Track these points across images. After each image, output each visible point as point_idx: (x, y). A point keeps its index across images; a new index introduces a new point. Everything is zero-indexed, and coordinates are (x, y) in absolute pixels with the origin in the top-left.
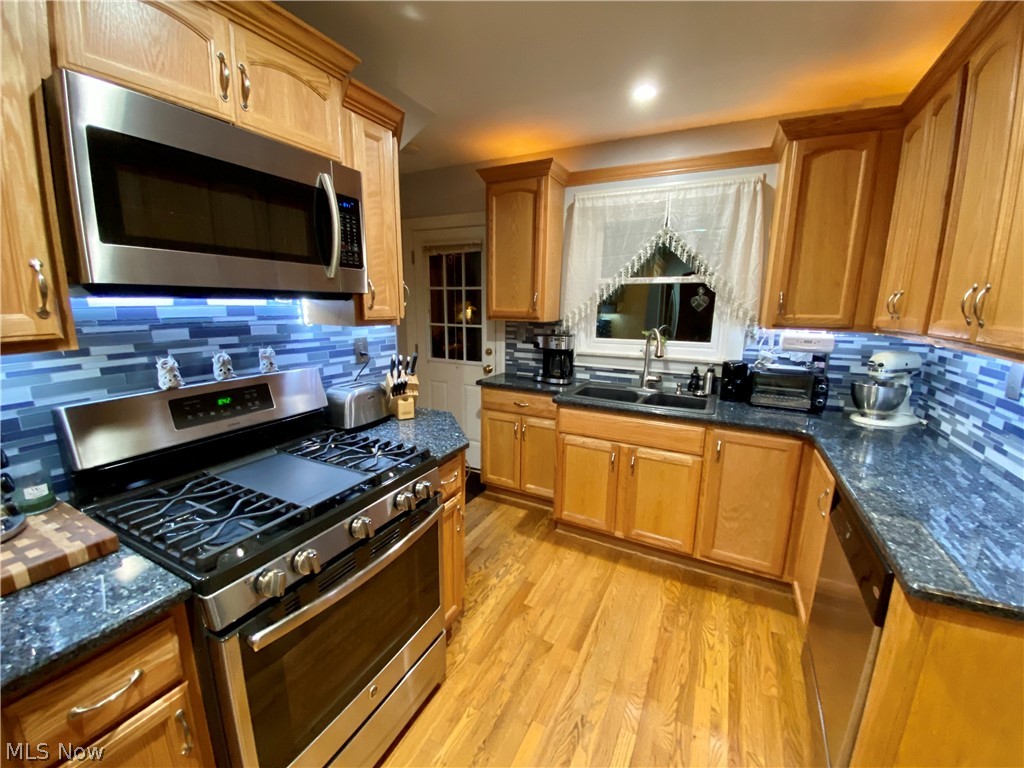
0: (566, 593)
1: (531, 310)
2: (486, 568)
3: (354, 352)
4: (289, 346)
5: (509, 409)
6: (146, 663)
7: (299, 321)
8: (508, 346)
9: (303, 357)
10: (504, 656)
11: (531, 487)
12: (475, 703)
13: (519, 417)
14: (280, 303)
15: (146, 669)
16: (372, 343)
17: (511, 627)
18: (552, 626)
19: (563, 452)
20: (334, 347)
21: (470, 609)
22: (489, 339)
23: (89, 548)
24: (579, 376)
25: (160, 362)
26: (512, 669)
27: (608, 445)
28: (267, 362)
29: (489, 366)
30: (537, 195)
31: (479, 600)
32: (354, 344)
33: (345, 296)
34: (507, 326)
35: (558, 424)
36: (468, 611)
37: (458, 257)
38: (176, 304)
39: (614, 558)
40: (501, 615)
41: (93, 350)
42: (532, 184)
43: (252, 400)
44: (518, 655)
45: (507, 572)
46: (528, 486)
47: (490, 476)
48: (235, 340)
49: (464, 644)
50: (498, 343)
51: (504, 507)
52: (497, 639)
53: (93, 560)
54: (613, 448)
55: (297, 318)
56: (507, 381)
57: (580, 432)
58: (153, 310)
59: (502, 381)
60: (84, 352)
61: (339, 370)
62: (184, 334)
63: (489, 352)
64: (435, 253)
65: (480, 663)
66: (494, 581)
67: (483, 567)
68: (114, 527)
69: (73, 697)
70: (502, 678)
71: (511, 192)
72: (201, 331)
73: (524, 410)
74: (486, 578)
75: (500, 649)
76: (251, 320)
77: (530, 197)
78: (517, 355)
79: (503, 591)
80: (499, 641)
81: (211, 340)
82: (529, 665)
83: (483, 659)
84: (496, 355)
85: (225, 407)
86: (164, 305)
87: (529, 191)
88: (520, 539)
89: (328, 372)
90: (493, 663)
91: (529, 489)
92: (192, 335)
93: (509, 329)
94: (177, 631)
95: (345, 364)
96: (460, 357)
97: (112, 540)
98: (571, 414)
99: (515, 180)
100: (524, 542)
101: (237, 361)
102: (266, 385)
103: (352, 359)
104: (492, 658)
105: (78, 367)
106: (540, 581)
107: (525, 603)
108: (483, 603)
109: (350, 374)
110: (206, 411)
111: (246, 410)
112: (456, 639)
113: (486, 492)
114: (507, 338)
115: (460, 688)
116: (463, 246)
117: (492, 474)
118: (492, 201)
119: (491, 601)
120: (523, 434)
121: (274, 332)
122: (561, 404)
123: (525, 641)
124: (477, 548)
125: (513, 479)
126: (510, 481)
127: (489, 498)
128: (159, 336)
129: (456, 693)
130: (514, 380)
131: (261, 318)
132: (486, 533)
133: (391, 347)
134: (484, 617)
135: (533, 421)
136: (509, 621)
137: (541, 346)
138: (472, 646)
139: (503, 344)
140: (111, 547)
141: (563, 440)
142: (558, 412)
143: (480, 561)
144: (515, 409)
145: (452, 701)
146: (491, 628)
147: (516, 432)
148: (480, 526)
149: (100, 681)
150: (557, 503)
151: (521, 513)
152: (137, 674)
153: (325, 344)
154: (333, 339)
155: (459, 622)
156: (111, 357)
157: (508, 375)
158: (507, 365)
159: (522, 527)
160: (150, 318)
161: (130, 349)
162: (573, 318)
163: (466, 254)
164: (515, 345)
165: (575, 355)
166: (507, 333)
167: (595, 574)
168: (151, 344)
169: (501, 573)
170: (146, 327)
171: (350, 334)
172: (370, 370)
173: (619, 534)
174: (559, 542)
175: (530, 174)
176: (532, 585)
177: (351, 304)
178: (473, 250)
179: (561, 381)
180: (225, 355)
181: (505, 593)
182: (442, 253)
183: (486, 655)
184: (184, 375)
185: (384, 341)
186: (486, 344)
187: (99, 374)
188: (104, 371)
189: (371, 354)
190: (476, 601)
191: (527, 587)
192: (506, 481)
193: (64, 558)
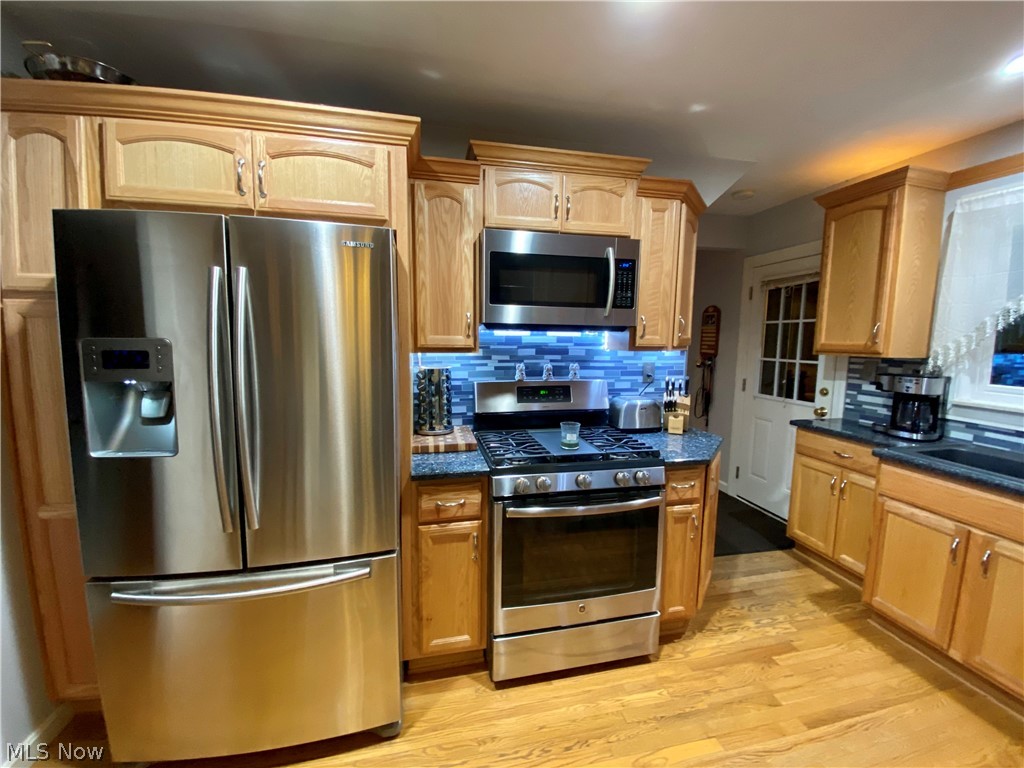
0: (833, 678)
1: (869, 343)
2: (750, 610)
3: (641, 373)
4: (592, 364)
5: (827, 458)
6: (468, 498)
7: (602, 348)
8: (850, 387)
9: (601, 373)
10: (721, 680)
11: (847, 559)
12: (671, 690)
13: (839, 470)
14: (588, 334)
15: (467, 501)
16: (659, 368)
17: (745, 665)
18: (792, 692)
19: (882, 520)
20: (626, 368)
21: (711, 630)
22: (826, 378)
23: (467, 445)
24: (954, 434)
25: (517, 365)
26: (721, 694)
27: (950, 525)
28: (575, 372)
29: (822, 409)
30: (887, 211)
31: (725, 629)
32: (643, 367)
33: (621, 329)
34: (850, 363)
35: (878, 482)
36: (708, 630)
37: (799, 289)
38: (531, 335)
39: (942, 684)
40: (739, 652)
41: (494, 357)
42: (882, 200)
43: (559, 395)
44: (736, 688)
45: (772, 625)
46: (844, 556)
47: (798, 532)
48: (558, 357)
49: (688, 649)
50: (837, 382)
51: (809, 572)
52: (723, 665)
53: (466, 451)
54: (958, 533)
55: (601, 345)
56: (843, 428)
57: (911, 500)
58: (520, 338)
59: (838, 428)
60: (490, 358)
61: (627, 385)
62: (532, 352)
63: (824, 393)
64: (772, 287)
65: (694, 670)
66: (750, 624)
67: (746, 608)
68: (478, 440)
69: (439, 497)
70: (707, 692)
71: (854, 212)
72: (542, 350)
73: (847, 463)
74: (743, 617)
75: (720, 673)
76: (570, 346)
77: (879, 214)
78: (861, 398)
79: (755, 636)
80: (723, 668)
81: (546, 357)
82: (741, 702)
83: (700, 669)
84: (833, 398)
85: (544, 396)
86: (525, 335)
87: (878, 208)
88: (810, 606)
89: (618, 386)
90: (707, 678)
91: (844, 560)
92: (537, 353)
93: (852, 366)
94: (482, 491)
95: (634, 383)
96: (790, 395)
97: (475, 445)
98: (897, 473)
99: (862, 198)
100: (815, 611)
101: (557, 371)
102: (569, 387)
103: (640, 379)
104: (708, 674)
105: (486, 365)
106: (805, 652)
107: (775, 658)
108: (726, 633)
109: (637, 390)
110: (534, 396)
111: (554, 401)
112: (684, 642)
113: (794, 550)
114: (849, 378)
115: (665, 673)
116: (803, 277)
117: (799, 529)
118: (830, 228)
119: (736, 637)
120: (842, 491)
121: (583, 353)
122: (884, 459)
123: (749, 684)
124: (751, 591)
125: (825, 541)
126: (820, 544)
127: (796, 557)
128: (522, 352)
129: (660, 675)
130: (853, 429)
131: (576, 344)
132: (771, 584)
133: (680, 373)
134: (720, 643)
135: (855, 477)
136: (745, 660)
137: (885, 388)
138: (693, 655)
139: (843, 384)
140: (474, 448)
141: (883, 504)
142: (879, 468)
143: (747, 603)
144: (835, 459)
145: (653, 676)
146: (722, 654)
147: (833, 487)
148: (766, 575)
149: (449, 495)
150: (868, 581)
151: (830, 586)
152: (462, 501)
153: (619, 365)
154: (625, 362)
155: (694, 633)
156: (500, 361)
157: (845, 422)
158: (846, 409)
159: (820, 599)
160: (517, 341)
161: (507, 358)
162: (946, 355)
163: (808, 284)
164: (860, 386)
165: (949, 406)
166: (850, 371)
167: (894, 682)
168: (516, 356)
169: (763, 622)
170: (515, 347)
171: (640, 359)
172: (656, 389)
173: (954, 654)
174: (864, 632)
175: (883, 189)
176: (794, 649)
177: (626, 335)
178: (811, 280)
179: (915, 436)
180: (550, 366)
181: (755, 639)
182: (780, 286)
183: (703, 669)
184: (527, 375)
185: (672, 367)
186: (820, 384)
187: (493, 369)
188: (496, 368)
189: (657, 377)
190: (720, 629)
191: (788, 647)
192: (815, 542)
193: (457, 445)
